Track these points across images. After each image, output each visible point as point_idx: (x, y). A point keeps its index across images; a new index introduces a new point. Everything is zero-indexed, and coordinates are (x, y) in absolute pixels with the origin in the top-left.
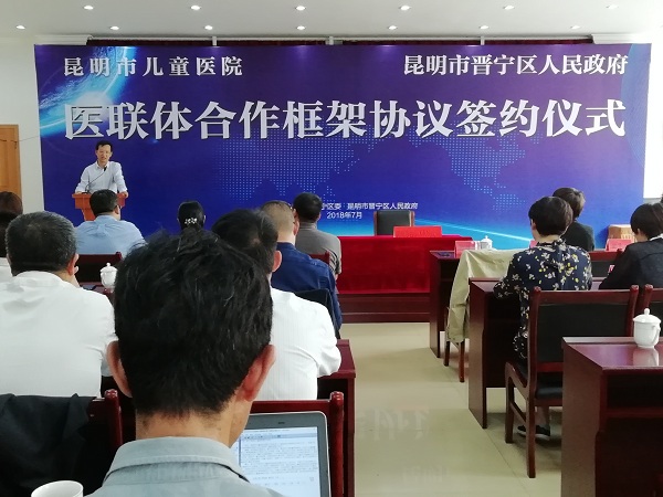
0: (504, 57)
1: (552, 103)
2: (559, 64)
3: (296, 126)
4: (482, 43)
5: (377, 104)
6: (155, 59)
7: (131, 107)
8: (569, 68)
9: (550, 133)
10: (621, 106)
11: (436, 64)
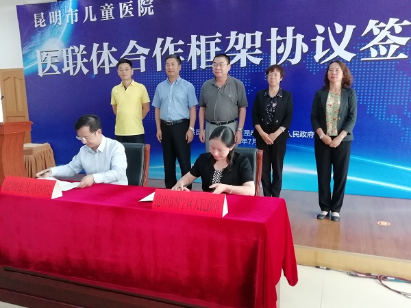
3: (199, 58)
5: (274, 31)
6: (90, 7)
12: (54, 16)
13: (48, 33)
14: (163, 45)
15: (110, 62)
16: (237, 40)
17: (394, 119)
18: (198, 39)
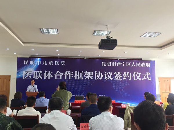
0: (124, 63)
1: (134, 73)
2: (136, 65)
3: (77, 77)
4: (118, 59)
5: (96, 72)
6: (45, 61)
7: (39, 72)
8: (138, 65)
9: (134, 79)
10: (149, 74)
11: (109, 64)
12: (32, 62)
13: (29, 66)
14: (67, 73)
15: (50, 76)
16: (87, 73)
17: (121, 92)
18: (77, 72)
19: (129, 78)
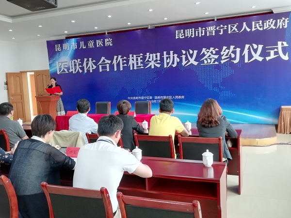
1: (247, 46)
5: (165, 53)
6: (83, 42)
7: (76, 61)
9: (246, 61)
10: (285, 44)
11: (190, 33)
12: (65, 46)
13: (62, 53)
14: (117, 59)
15: (92, 67)
16: (149, 56)
17: (216, 89)
18: (133, 56)
19: (235, 59)
